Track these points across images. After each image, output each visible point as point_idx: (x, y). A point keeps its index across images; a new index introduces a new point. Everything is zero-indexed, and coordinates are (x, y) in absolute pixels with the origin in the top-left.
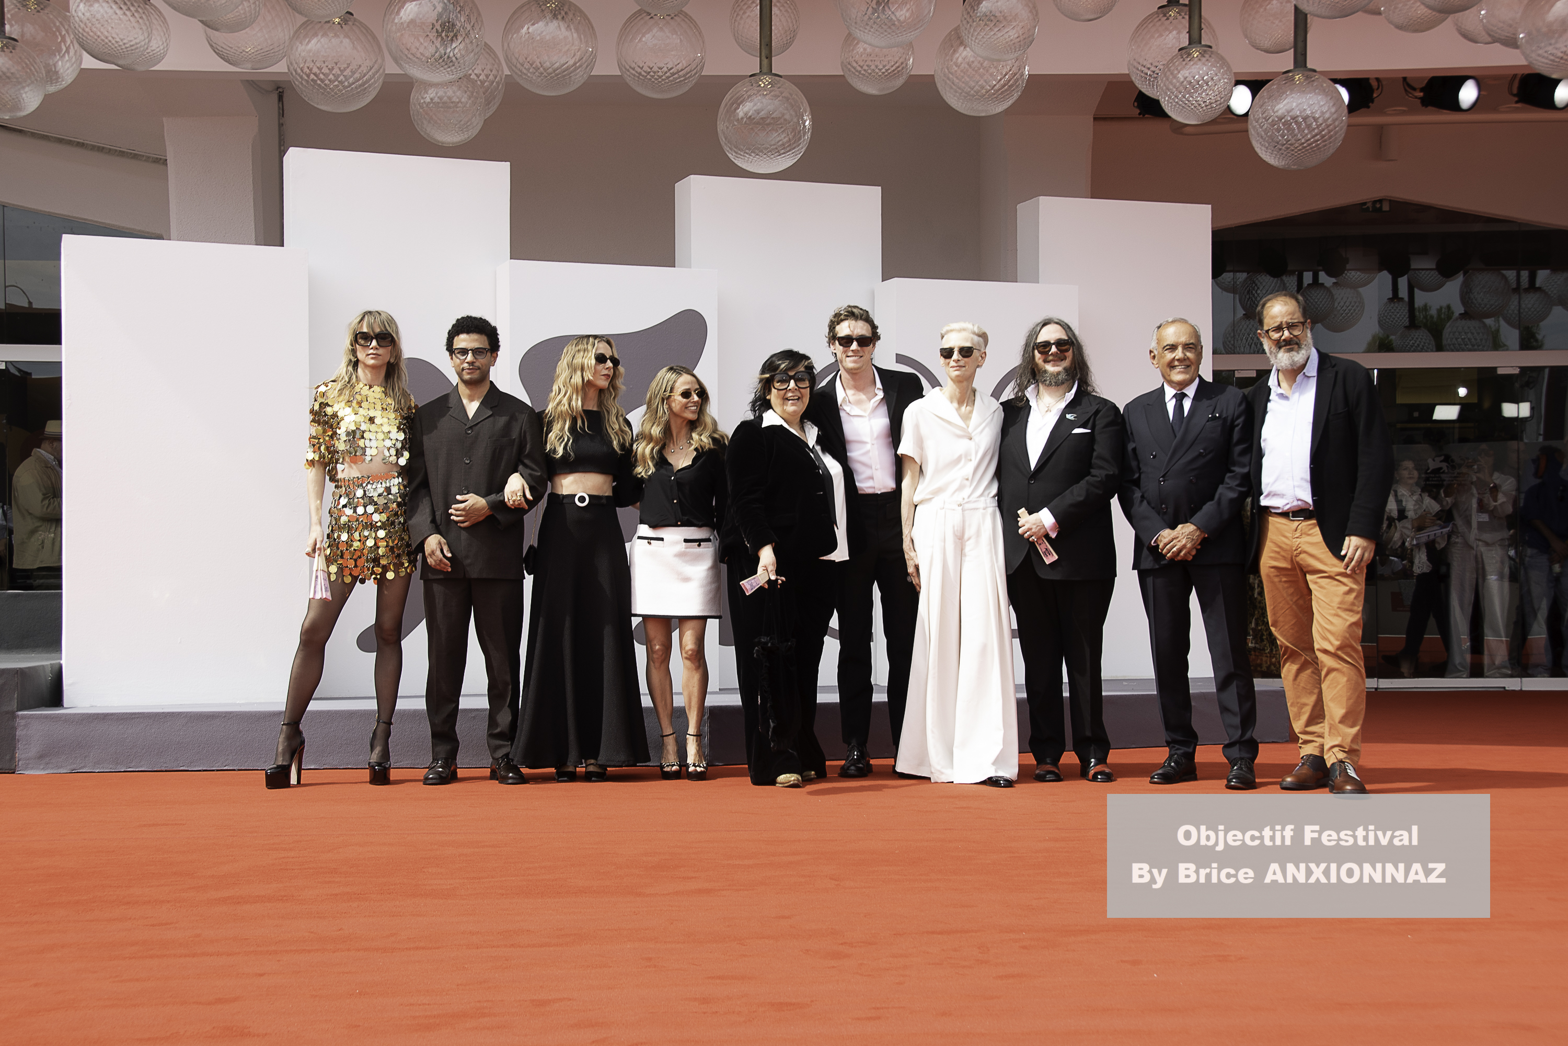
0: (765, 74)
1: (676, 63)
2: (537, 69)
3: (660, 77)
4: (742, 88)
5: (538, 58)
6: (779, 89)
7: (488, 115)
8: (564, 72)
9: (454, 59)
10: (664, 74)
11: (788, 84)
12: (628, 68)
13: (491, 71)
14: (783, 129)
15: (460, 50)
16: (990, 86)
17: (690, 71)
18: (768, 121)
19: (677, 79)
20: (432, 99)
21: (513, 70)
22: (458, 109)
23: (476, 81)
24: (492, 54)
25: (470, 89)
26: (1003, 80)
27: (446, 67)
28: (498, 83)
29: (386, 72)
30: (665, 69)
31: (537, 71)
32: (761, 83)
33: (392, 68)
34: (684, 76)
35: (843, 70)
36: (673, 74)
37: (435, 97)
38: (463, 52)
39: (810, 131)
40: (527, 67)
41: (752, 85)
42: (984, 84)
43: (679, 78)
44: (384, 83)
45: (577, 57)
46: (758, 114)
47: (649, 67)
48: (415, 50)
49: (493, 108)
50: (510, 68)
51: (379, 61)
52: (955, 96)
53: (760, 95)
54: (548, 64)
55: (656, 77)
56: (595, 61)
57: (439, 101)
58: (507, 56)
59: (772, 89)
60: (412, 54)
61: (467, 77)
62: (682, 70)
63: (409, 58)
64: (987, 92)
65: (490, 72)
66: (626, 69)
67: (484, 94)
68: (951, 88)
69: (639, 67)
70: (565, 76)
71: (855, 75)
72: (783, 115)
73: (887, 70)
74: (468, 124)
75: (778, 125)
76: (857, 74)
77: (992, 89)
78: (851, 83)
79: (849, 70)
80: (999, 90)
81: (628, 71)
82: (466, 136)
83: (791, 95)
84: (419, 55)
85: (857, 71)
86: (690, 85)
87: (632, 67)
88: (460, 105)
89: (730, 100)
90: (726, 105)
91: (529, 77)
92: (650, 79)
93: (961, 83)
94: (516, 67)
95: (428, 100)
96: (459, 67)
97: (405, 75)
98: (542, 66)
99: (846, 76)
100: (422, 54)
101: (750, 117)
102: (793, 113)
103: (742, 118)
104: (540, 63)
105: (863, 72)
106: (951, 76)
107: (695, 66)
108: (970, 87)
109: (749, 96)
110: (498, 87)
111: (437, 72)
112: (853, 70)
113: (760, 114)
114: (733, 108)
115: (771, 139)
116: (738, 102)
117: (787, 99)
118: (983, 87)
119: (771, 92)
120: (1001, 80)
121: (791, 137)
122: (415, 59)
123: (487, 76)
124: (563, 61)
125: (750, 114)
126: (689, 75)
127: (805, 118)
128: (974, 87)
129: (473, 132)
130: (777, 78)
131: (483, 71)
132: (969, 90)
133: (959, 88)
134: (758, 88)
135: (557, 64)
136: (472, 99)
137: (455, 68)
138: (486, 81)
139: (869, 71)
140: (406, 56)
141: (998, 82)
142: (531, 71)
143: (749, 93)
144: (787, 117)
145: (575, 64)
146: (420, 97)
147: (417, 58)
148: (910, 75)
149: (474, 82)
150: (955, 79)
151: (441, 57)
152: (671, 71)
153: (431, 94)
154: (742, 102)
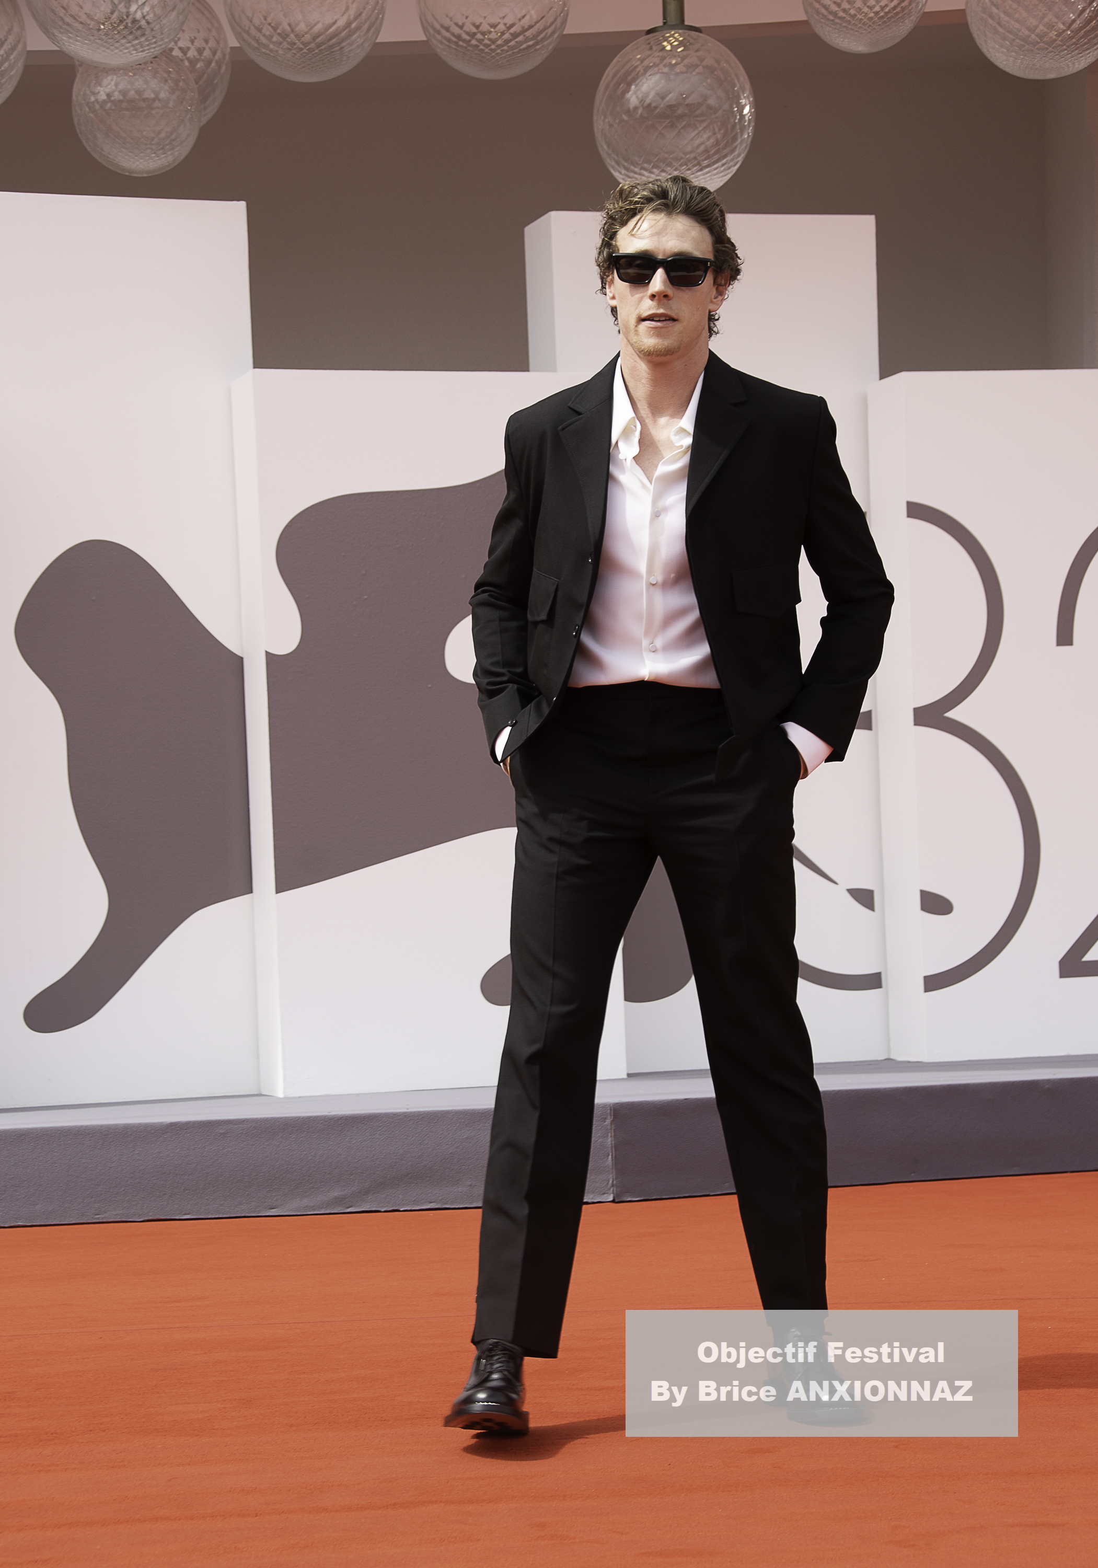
0: (673, 27)
1: (519, 16)
2: (284, 36)
3: (493, 41)
4: (634, 55)
5: (285, 16)
6: (699, 54)
7: (204, 120)
8: (330, 39)
9: (143, 23)
10: (501, 36)
11: (712, 43)
12: (438, 27)
13: (207, 41)
14: (705, 124)
15: (153, 7)
16: (1064, 24)
17: (545, 29)
18: (680, 111)
19: (521, 43)
20: (108, 95)
21: (244, 40)
22: (154, 112)
23: (182, 60)
24: (206, 12)
25: (173, 76)
26: (1088, 11)
27: (131, 37)
28: (219, 63)
29: (29, 49)
30: (501, 27)
31: (284, 39)
32: (665, 44)
33: (38, 41)
34: (535, 37)
35: (806, 12)
36: (515, 36)
37: (114, 92)
38: (158, 11)
39: (753, 124)
40: (268, 33)
41: (651, 49)
42: (1055, 20)
43: (526, 41)
44: (27, 69)
45: (352, 12)
46: (663, 98)
47: (474, 25)
48: (77, 9)
49: (213, 107)
50: (238, 35)
51: (16, 29)
52: (1002, 46)
53: (665, 66)
54: (302, 27)
55: (486, 42)
56: (383, 18)
57: (121, 97)
58: (232, 15)
59: (685, 53)
60: (72, 16)
61: (167, 53)
62: (530, 27)
63: (68, 24)
64: (1059, 35)
65: (204, 44)
66: (434, 29)
67: (197, 83)
68: (996, 32)
69: (457, 24)
70: (331, 47)
71: (828, 20)
72: (706, 98)
73: (882, 8)
74: (173, 137)
75: (696, 116)
76: (831, 17)
77: (1068, 28)
78: (821, 35)
79: (818, 12)
80: (1081, 29)
81: (439, 33)
82: (170, 158)
83: (718, 62)
84: (83, 18)
85: (831, 13)
86: (544, 54)
87: (445, 25)
88: (157, 104)
89: (613, 78)
90: (607, 86)
91: (271, 50)
92: (477, 46)
93: (1013, 22)
94: (248, 33)
95: (103, 97)
96: (154, 37)
97: (61, 53)
98: (292, 31)
99: (812, 22)
100: (88, 15)
101: (649, 105)
102: (722, 95)
103: (636, 108)
104: (290, 25)
105: (841, 14)
106: (995, 10)
107: (552, 19)
108: (1029, 29)
109: (647, 69)
110: (220, 68)
111: (117, 48)
112: (824, 11)
113: (667, 99)
114: (619, 92)
115: (685, 142)
116: (629, 79)
117: (712, 70)
118: (1051, 27)
119: (683, 59)
120: (1084, 10)
121: (719, 136)
122: (76, 25)
123: (200, 51)
124: (328, 20)
125: (648, 101)
126: (542, 35)
127: (743, 101)
128: (1037, 26)
129: (181, 151)
130: (693, 33)
131: (192, 42)
132: (1027, 32)
133: (1010, 32)
134: (661, 54)
135: (319, 26)
136: (178, 93)
137: (147, 40)
138: (197, 61)
139: (852, 12)
140: (62, 19)
141: (1079, 15)
142: (274, 39)
143: (646, 63)
144: (712, 101)
145: (348, 24)
146: (88, 92)
147: (81, 23)
148: (925, 13)
149: (177, 62)
150: (1002, 15)
151: (121, 21)
152: (512, 31)
153: (107, 87)
154: (634, 80)
